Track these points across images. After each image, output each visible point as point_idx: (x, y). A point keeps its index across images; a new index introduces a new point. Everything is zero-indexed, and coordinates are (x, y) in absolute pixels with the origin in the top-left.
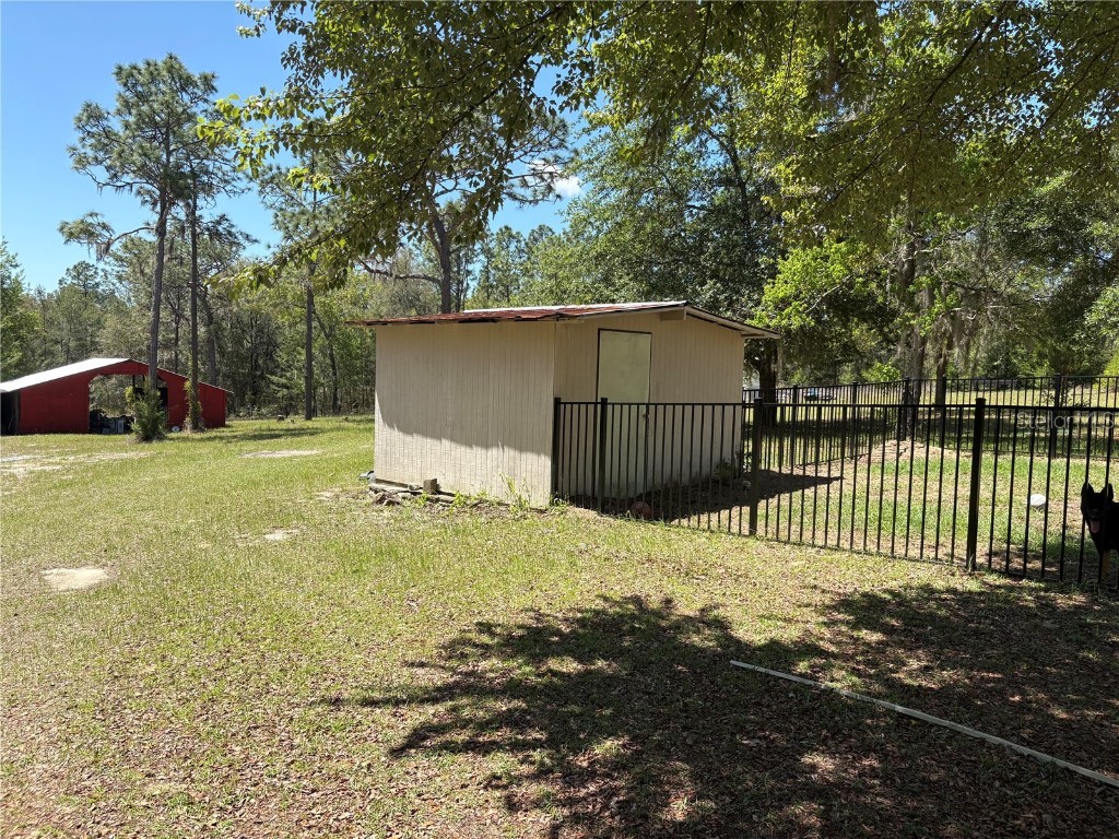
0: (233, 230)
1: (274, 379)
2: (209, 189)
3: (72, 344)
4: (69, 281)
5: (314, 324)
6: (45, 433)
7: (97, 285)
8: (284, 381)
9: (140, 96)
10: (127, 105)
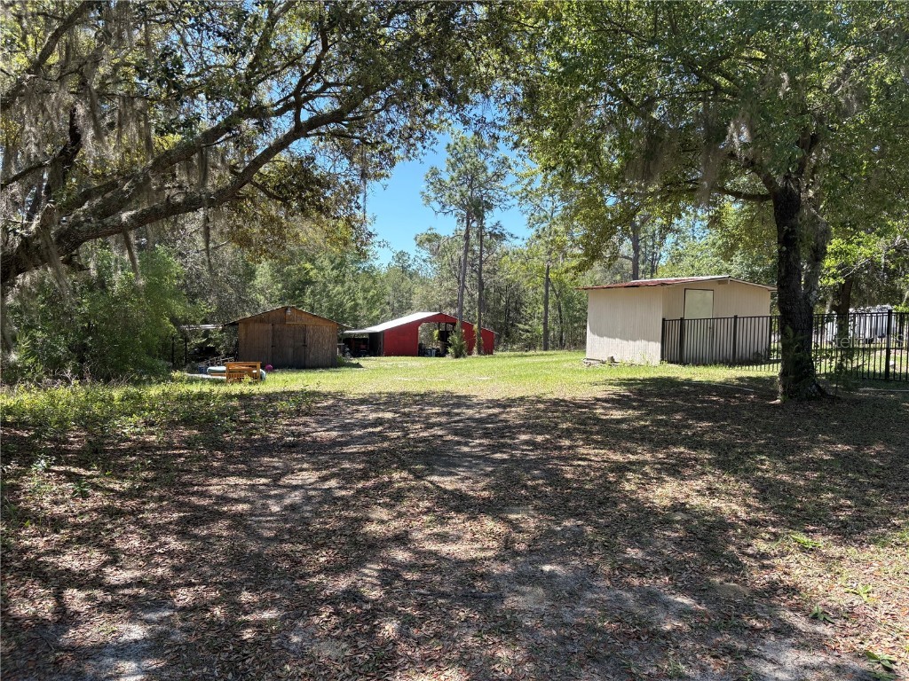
0: (504, 232)
1: (521, 326)
2: (490, 207)
3: (397, 305)
4: (394, 263)
5: (550, 288)
6: (398, 356)
7: (409, 266)
8: (527, 327)
9: (459, 160)
10: (453, 166)
